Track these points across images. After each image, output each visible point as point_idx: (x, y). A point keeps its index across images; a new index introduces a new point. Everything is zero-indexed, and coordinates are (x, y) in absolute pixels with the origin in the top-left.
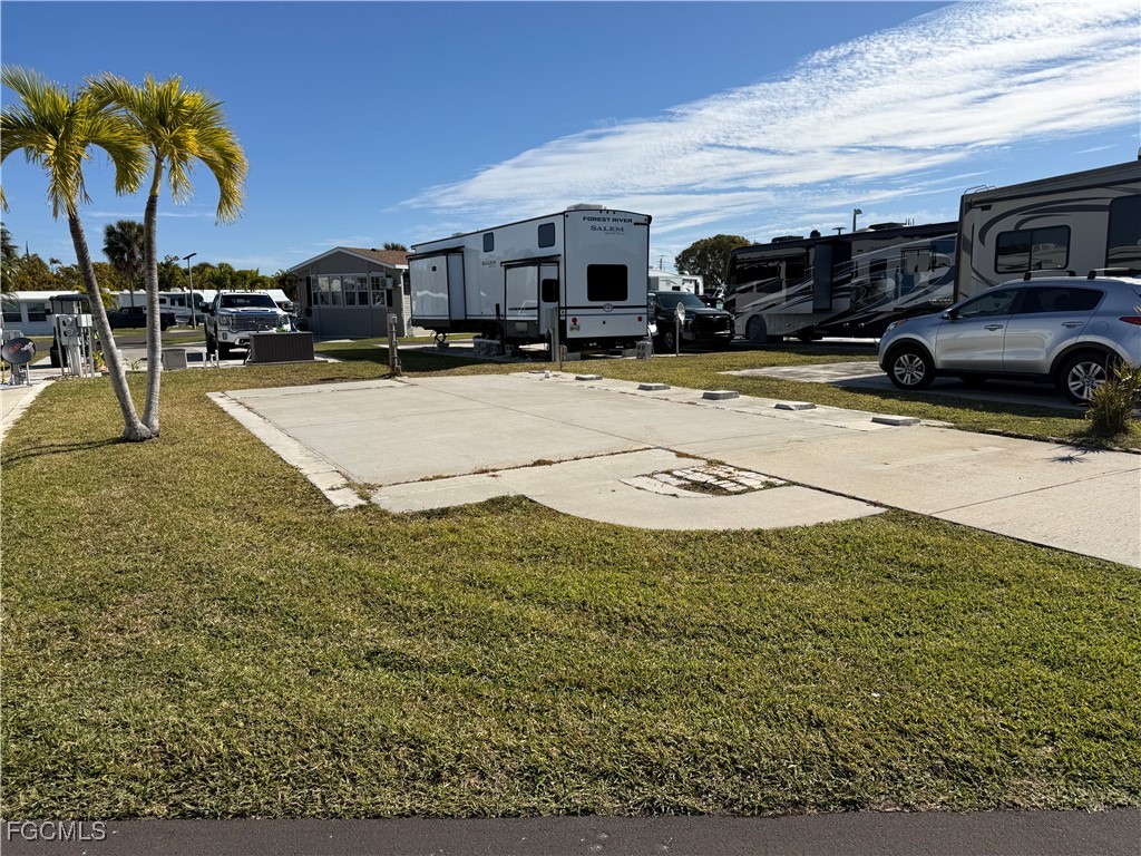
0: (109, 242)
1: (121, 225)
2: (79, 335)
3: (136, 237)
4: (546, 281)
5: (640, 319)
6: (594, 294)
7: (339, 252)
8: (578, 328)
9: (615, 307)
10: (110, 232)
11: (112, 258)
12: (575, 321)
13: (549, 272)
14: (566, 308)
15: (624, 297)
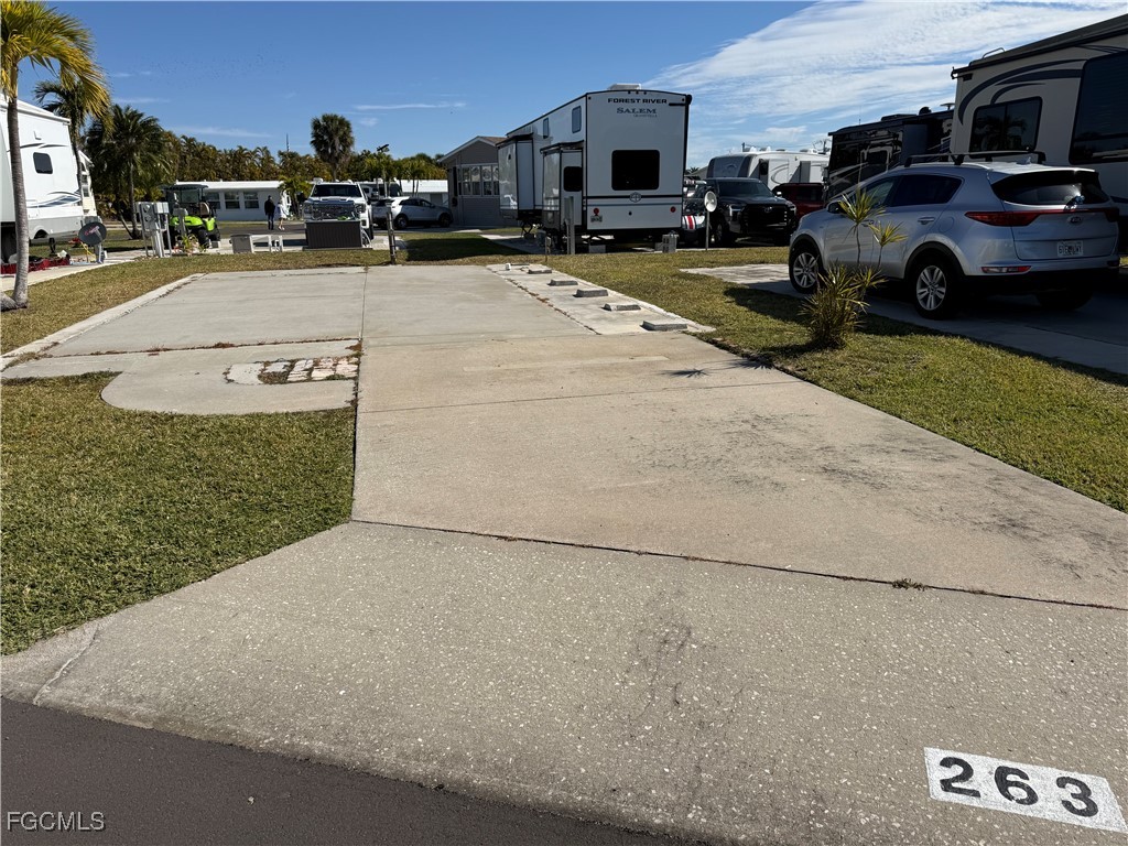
0: (315, 135)
1: (326, 118)
2: (157, 221)
3: (337, 130)
4: (567, 169)
5: (673, 210)
6: (618, 183)
7: (479, 142)
8: (600, 219)
9: (643, 197)
10: (316, 125)
11: (318, 150)
12: (596, 211)
13: (573, 160)
14: (588, 198)
15: (655, 185)
